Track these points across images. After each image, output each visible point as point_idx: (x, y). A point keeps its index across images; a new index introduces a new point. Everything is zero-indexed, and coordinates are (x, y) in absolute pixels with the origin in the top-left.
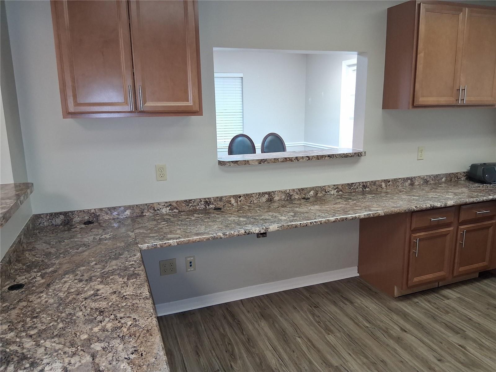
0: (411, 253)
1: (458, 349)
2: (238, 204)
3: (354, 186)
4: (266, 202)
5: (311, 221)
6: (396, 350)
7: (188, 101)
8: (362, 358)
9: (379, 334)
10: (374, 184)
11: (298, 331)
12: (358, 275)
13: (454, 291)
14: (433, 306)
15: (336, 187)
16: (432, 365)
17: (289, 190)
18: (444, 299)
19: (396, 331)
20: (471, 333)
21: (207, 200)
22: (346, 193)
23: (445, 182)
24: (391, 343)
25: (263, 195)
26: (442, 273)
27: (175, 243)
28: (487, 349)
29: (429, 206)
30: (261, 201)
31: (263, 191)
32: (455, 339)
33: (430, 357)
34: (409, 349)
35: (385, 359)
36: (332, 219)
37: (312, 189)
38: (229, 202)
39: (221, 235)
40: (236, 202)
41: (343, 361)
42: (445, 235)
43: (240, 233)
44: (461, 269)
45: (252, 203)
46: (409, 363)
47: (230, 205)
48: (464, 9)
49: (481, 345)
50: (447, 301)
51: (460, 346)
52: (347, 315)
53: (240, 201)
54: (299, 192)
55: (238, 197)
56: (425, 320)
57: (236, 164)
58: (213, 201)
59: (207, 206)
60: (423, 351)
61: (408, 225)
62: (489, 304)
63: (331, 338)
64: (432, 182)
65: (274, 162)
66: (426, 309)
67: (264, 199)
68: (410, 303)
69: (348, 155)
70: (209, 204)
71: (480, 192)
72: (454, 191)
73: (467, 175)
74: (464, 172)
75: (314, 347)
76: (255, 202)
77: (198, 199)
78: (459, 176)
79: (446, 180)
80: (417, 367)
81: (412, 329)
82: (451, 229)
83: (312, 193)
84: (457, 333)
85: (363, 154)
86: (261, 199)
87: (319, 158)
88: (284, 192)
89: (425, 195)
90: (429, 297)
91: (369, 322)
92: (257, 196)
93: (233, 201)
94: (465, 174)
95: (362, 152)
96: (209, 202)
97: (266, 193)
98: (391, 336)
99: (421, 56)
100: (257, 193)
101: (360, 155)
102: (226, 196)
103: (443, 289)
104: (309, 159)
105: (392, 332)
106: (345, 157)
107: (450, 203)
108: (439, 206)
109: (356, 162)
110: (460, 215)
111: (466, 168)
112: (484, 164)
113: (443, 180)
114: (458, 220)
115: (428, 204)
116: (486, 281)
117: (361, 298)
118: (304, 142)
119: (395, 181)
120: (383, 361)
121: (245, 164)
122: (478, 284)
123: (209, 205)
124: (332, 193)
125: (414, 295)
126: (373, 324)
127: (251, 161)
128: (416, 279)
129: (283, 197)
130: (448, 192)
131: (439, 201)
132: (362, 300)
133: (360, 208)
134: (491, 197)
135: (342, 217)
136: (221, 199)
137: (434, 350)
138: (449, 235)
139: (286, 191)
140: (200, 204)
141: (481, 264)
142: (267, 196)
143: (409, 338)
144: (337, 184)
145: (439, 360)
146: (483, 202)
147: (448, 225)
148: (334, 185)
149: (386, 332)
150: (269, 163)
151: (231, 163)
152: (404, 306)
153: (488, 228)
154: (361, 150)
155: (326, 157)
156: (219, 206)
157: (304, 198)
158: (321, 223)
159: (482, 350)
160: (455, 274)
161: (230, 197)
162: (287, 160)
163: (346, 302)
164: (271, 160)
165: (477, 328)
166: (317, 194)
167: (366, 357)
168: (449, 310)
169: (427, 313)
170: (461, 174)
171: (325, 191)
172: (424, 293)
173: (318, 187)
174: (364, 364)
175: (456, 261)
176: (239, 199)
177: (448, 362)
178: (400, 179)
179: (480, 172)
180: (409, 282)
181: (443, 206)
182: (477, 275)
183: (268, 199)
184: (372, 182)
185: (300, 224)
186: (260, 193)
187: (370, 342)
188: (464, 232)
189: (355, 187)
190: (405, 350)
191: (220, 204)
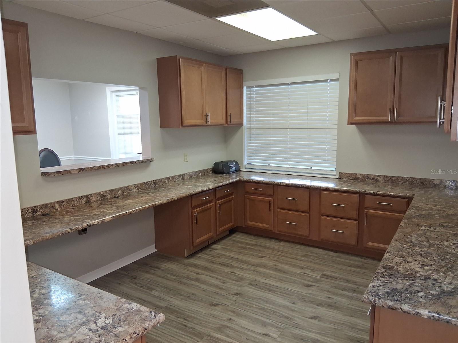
0: (194, 223)
1: (231, 274)
2: (61, 208)
3: (149, 183)
4: (85, 203)
5: (133, 210)
6: (198, 286)
7: (24, 122)
8: (179, 296)
9: (184, 281)
10: (161, 181)
11: (129, 296)
12: (156, 250)
13: (218, 245)
14: (210, 256)
15: (136, 186)
16: (221, 287)
17: (103, 192)
18: (214, 251)
19: (193, 275)
20: (235, 264)
21: (34, 208)
22: (144, 190)
23: (202, 176)
24: (193, 282)
25: (82, 198)
26: (211, 234)
27: (31, 243)
28: (245, 270)
29: (200, 190)
30: (80, 203)
31: (82, 195)
32: (228, 270)
33: (218, 283)
34: (205, 283)
35: (193, 292)
36: (147, 206)
37: (120, 189)
38: (54, 208)
39: (69, 230)
40: (60, 207)
41: (168, 302)
42: (209, 208)
43: (83, 226)
44: (221, 229)
45: (73, 206)
46: (208, 290)
47: (55, 210)
48: (203, 64)
49: (241, 269)
50: (216, 251)
51: (231, 272)
52: (159, 277)
53: (63, 206)
54: (110, 193)
55: (60, 203)
56: (208, 265)
57: (59, 174)
58: (39, 208)
59: (34, 214)
60: (213, 281)
61: (190, 205)
62: (239, 247)
63: (154, 293)
64: (195, 176)
65: (91, 170)
66: (206, 259)
67: (83, 201)
68: (196, 258)
69: (143, 161)
70: (35, 211)
71: (224, 179)
72: (210, 180)
73: (212, 170)
74: (211, 168)
75: (145, 301)
76: (76, 205)
77: (26, 208)
78: (209, 171)
79: (201, 174)
80: (213, 290)
81: (203, 272)
82: (213, 204)
83: (120, 192)
84: (228, 266)
85: (153, 160)
86: (81, 201)
87: (124, 165)
88: (99, 194)
89: (194, 184)
90: (205, 252)
91: (175, 276)
92: (77, 200)
93: (57, 206)
94: (211, 170)
95: (152, 159)
96: (36, 210)
97: (84, 196)
98: (192, 279)
99: (183, 93)
100: (77, 197)
101: (151, 160)
102: (51, 203)
103: (212, 245)
104: (117, 166)
105: (191, 277)
106: (142, 163)
107: (211, 187)
108: (206, 189)
109: (148, 166)
110: (216, 194)
111: (211, 165)
112: (222, 162)
113: (200, 174)
114: (216, 197)
115: (199, 189)
116: (234, 235)
117: (164, 264)
118: (74, 155)
119: (173, 177)
120: (193, 294)
121: (68, 173)
122: (230, 237)
123: (36, 213)
124: (134, 190)
125: (196, 253)
126: (178, 276)
127: (72, 170)
128: (198, 241)
129: (98, 198)
130: (206, 181)
131: (204, 187)
132: (166, 265)
133: (160, 197)
134: (231, 181)
135: (153, 204)
136: (46, 206)
137: (219, 279)
138: (212, 208)
139: (100, 193)
140: (27, 212)
141: (230, 225)
142: (85, 199)
143: (202, 277)
144: (136, 183)
145: (223, 283)
146: (227, 184)
147: (210, 202)
148: (135, 185)
149: (188, 278)
150: (87, 171)
151: (56, 173)
152: (192, 261)
153: (230, 201)
154: (150, 157)
155: (128, 163)
156: (45, 212)
157: (115, 197)
158: (140, 210)
159: (243, 271)
160: (218, 233)
161: (55, 203)
162: (101, 168)
163: (155, 269)
164: (88, 168)
165: (237, 261)
166: (124, 193)
167: (182, 295)
168: (219, 256)
169: (208, 261)
170: (209, 170)
171: (129, 190)
172: (202, 250)
173: (124, 187)
174: (182, 299)
175: (217, 224)
176: (62, 204)
177: (228, 282)
178: (176, 176)
179: (220, 167)
180: (194, 244)
181: (208, 189)
182: (228, 233)
183: (87, 201)
184: (159, 179)
185: (126, 213)
186: (79, 197)
187: (180, 287)
188: (219, 205)
189: (149, 185)
190: (203, 284)
191: (46, 211)
